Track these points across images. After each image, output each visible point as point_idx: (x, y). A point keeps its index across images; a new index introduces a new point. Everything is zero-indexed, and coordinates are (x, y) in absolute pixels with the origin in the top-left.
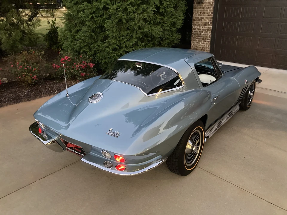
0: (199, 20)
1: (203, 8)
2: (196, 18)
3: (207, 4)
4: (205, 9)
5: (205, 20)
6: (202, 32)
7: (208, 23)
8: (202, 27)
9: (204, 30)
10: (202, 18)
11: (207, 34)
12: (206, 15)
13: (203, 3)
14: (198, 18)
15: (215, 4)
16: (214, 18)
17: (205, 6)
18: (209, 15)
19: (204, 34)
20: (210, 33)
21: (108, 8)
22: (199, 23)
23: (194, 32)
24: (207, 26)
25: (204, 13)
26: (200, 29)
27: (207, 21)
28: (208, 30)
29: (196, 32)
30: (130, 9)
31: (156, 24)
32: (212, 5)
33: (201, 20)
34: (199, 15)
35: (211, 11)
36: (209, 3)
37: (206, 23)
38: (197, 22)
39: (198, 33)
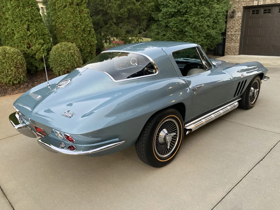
0: (231, 29)
1: (234, 20)
2: (229, 27)
3: (237, 18)
4: (236, 21)
5: (236, 28)
6: (234, 36)
7: (238, 30)
8: (233, 33)
9: (235, 35)
10: (233, 27)
11: (237, 38)
12: (237, 25)
13: (234, 17)
14: (231, 27)
15: (242, 18)
16: (242, 26)
17: (236, 19)
18: (239, 25)
19: (235, 38)
20: (239, 36)
21: (188, 20)
22: (232, 30)
23: (228, 36)
24: (237, 32)
25: (235, 24)
26: (232, 35)
27: (237, 29)
28: (238, 35)
29: (229, 36)
30: (201, 20)
31: (213, 29)
32: (241, 18)
33: (233, 28)
34: (231, 25)
35: (240, 22)
36: (239, 17)
37: (236, 30)
38: (230, 30)
39: (231, 37)
